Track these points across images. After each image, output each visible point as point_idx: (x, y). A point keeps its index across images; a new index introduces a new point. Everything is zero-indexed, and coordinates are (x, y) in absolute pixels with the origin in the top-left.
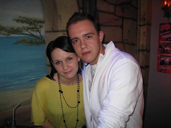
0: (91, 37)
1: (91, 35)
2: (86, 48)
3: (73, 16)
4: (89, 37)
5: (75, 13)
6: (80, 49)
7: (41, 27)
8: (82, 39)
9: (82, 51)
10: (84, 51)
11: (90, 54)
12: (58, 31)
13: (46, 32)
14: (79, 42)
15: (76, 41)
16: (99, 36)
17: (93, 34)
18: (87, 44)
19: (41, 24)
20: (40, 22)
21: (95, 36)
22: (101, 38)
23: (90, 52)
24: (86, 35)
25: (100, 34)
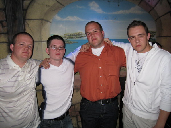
0: (143, 36)
1: (143, 35)
2: (139, 42)
3: (133, 23)
4: (141, 36)
5: (134, 21)
6: (135, 43)
7: (155, 35)
8: (137, 37)
9: (136, 44)
10: (137, 44)
11: (141, 47)
12: (161, 37)
13: (157, 37)
14: (134, 39)
15: (133, 38)
16: (147, 36)
17: (144, 34)
18: (140, 40)
19: (154, 33)
20: (155, 33)
21: (145, 36)
22: (148, 37)
23: (141, 45)
24: (139, 35)
25: (148, 35)
